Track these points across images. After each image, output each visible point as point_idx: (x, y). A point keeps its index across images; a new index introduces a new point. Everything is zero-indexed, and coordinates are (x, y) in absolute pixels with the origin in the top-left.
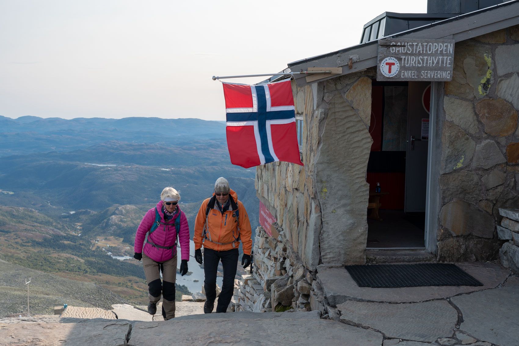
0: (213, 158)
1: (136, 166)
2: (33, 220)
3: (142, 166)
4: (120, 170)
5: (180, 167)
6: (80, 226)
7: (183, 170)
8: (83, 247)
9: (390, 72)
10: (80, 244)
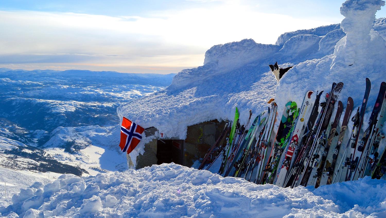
0: (125, 97)
1: (74, 102)
2: (7, 136)
3: (78, 102)
4: (64, 104)
5: (103, 103)
6: (37, 140)
7: (105, 105)
8: (38, 154)
9: (162, 137)
10: (37, 152)
